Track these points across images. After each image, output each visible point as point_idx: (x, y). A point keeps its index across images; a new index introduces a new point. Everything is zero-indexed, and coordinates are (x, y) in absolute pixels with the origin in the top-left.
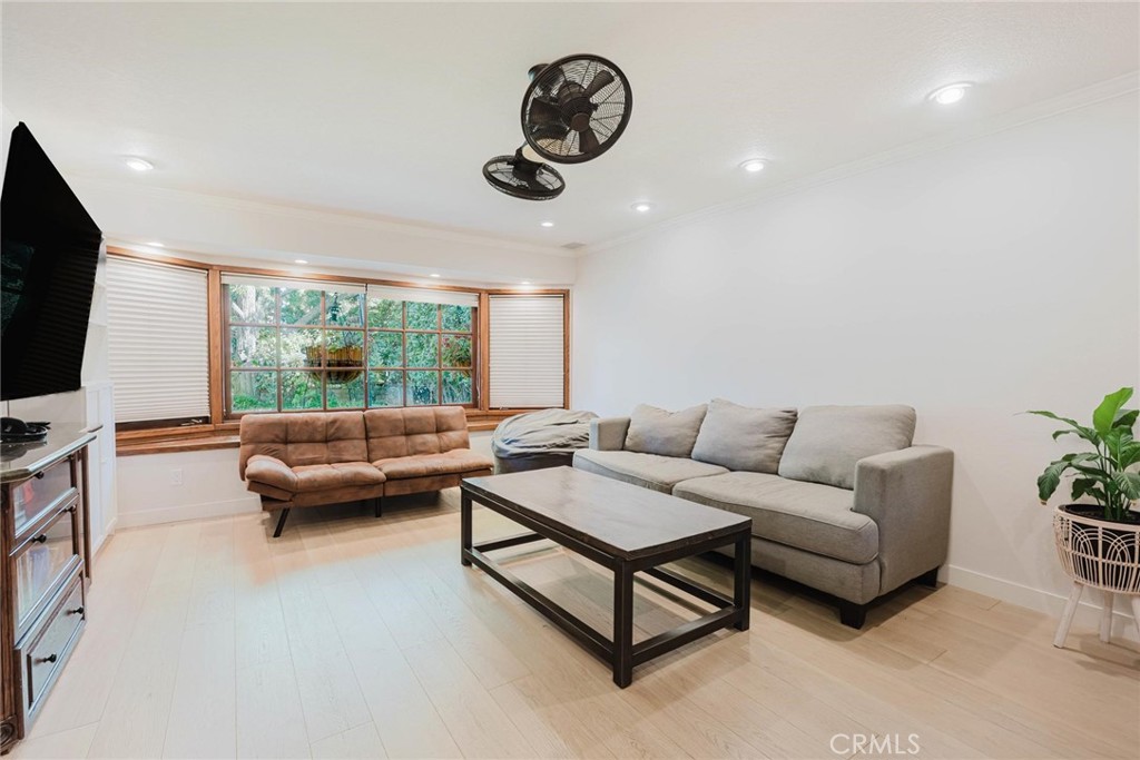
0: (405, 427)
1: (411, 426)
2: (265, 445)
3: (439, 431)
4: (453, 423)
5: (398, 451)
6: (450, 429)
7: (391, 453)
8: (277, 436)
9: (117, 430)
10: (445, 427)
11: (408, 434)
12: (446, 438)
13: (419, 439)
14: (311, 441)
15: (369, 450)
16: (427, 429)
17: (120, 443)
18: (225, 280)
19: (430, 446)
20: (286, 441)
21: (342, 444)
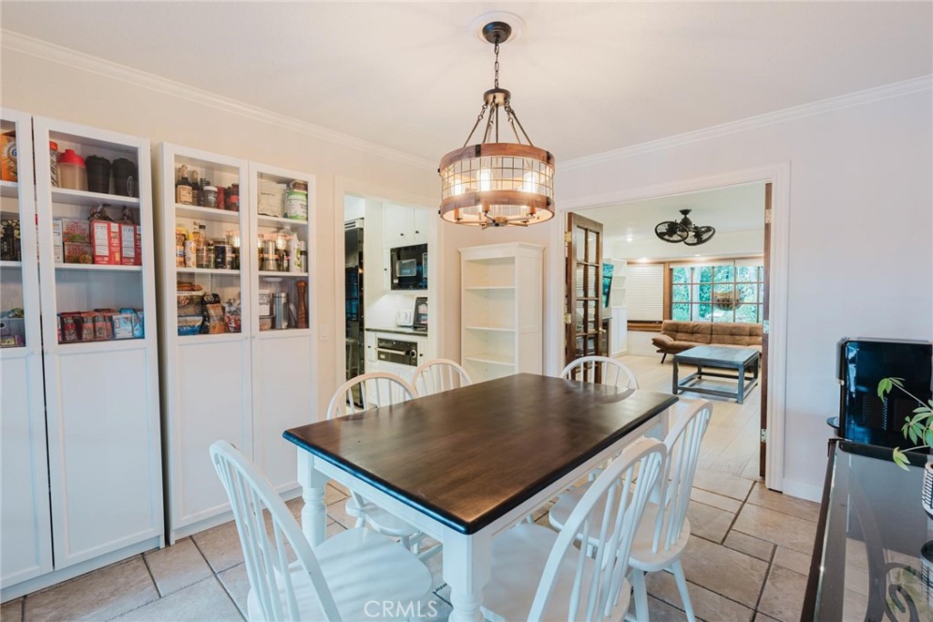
1: (734, 331)
2: (668, 332)
3: (751, 335)
8: (673, 328)
9: (628, 323)
11: (732, 334)
12: (753, 339)
13: (737, 337)
14: (687, 332)
15: (711, 340)
16: (744, 333)
17: (628, 327)
18: (671, 267)
19: (743, 342)
20: (677, 332)
21: (698, 335)
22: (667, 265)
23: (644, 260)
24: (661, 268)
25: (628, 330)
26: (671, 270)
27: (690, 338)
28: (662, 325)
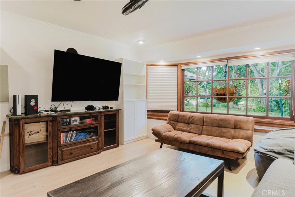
0: (218, 124)
1: (221, 123)
2: (171, 121)
3: (235, 128)
4: (243, 125)
5: (212, 133)
6: (241, 128)
7: (209, 134)
8: (175, 119)
9: (147, 112)
10: (238, 127)
11: (220, 126)
12: (238, 132)
13: (224, 130)
14: (184, 123)
15: (202, 130)
16: (229, 126)
17: (148, 115)
18: (183, 68)
19: (228, 135)
20: (178, 122)
21: (193, 126)
22: (179, 66)
23: (162, 63)
24: (175, 69)
25: (148, 118)
26: (183, 70)
27: (185, 128)
28: (169, 114)
